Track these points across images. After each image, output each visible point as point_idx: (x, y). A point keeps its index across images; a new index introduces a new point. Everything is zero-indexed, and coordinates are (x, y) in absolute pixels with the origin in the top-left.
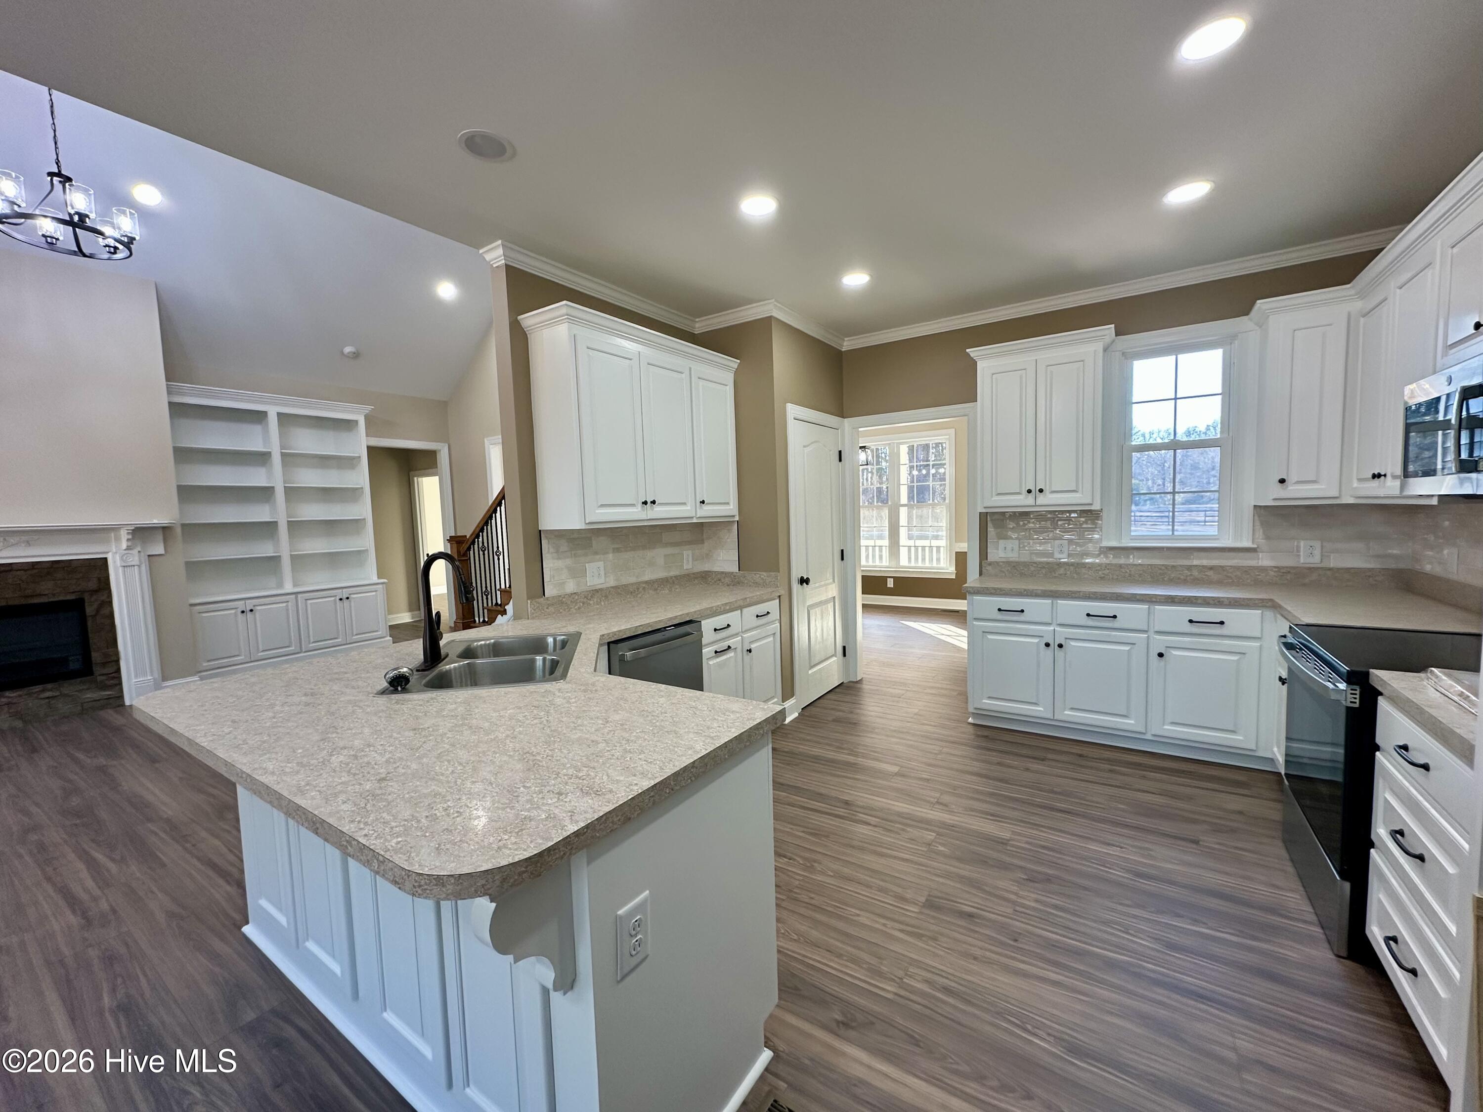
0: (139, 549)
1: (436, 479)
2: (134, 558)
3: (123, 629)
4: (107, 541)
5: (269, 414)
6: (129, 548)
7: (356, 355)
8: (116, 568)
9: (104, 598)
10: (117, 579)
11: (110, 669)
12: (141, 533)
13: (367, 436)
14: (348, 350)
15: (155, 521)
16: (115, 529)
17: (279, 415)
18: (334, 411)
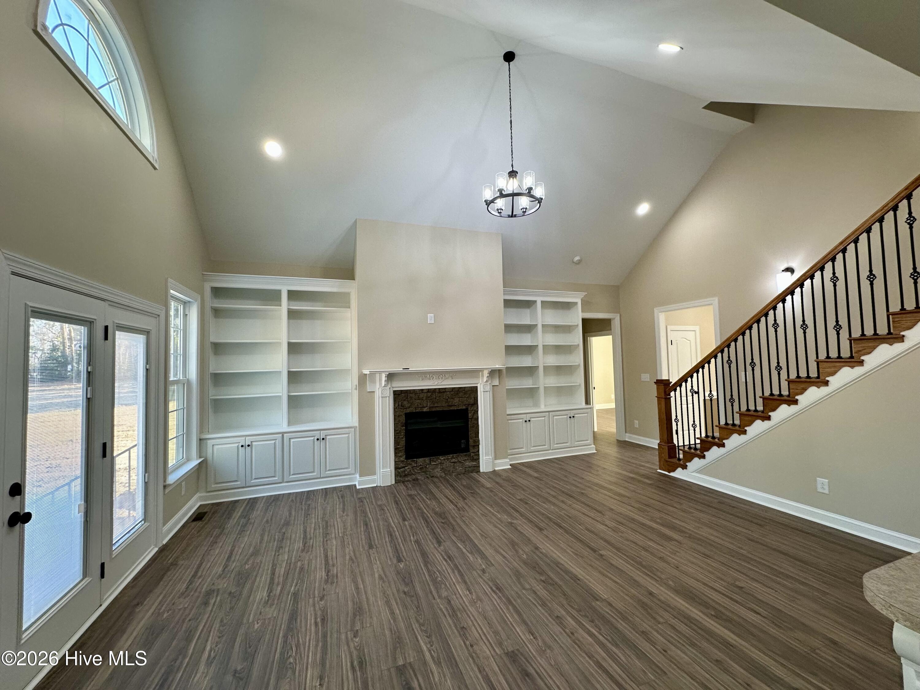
0: (490, 382)
1: (610, 337)
2: (488, 388)
3: (482, 427)
4: (478, 377)
5: (538, 302)
6: (487, 382)
7: (579, 262)
8: (481, 392)
9: (475, 408)
10: (481, 398)
11: (475, 450)
12: (493, 373)
13: (582, 312)
14: (577, 258)
15: (497, 366)
16: (481, 370)
17: (542, 302)
18: (568, 297)
